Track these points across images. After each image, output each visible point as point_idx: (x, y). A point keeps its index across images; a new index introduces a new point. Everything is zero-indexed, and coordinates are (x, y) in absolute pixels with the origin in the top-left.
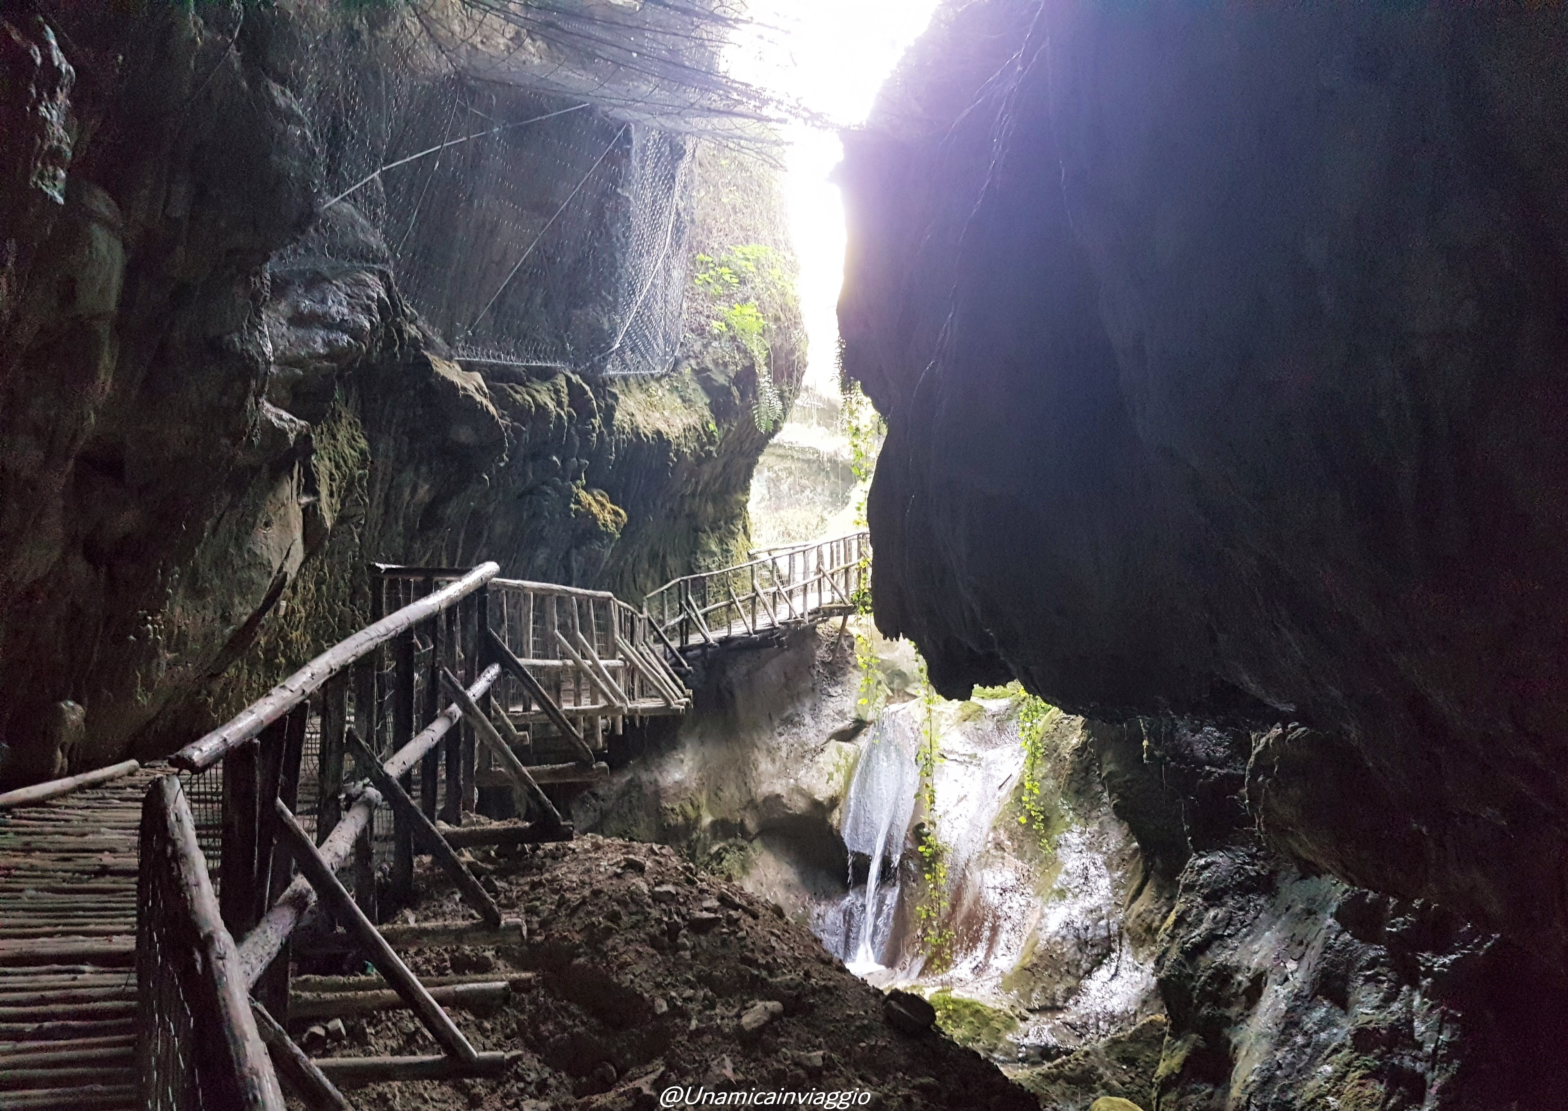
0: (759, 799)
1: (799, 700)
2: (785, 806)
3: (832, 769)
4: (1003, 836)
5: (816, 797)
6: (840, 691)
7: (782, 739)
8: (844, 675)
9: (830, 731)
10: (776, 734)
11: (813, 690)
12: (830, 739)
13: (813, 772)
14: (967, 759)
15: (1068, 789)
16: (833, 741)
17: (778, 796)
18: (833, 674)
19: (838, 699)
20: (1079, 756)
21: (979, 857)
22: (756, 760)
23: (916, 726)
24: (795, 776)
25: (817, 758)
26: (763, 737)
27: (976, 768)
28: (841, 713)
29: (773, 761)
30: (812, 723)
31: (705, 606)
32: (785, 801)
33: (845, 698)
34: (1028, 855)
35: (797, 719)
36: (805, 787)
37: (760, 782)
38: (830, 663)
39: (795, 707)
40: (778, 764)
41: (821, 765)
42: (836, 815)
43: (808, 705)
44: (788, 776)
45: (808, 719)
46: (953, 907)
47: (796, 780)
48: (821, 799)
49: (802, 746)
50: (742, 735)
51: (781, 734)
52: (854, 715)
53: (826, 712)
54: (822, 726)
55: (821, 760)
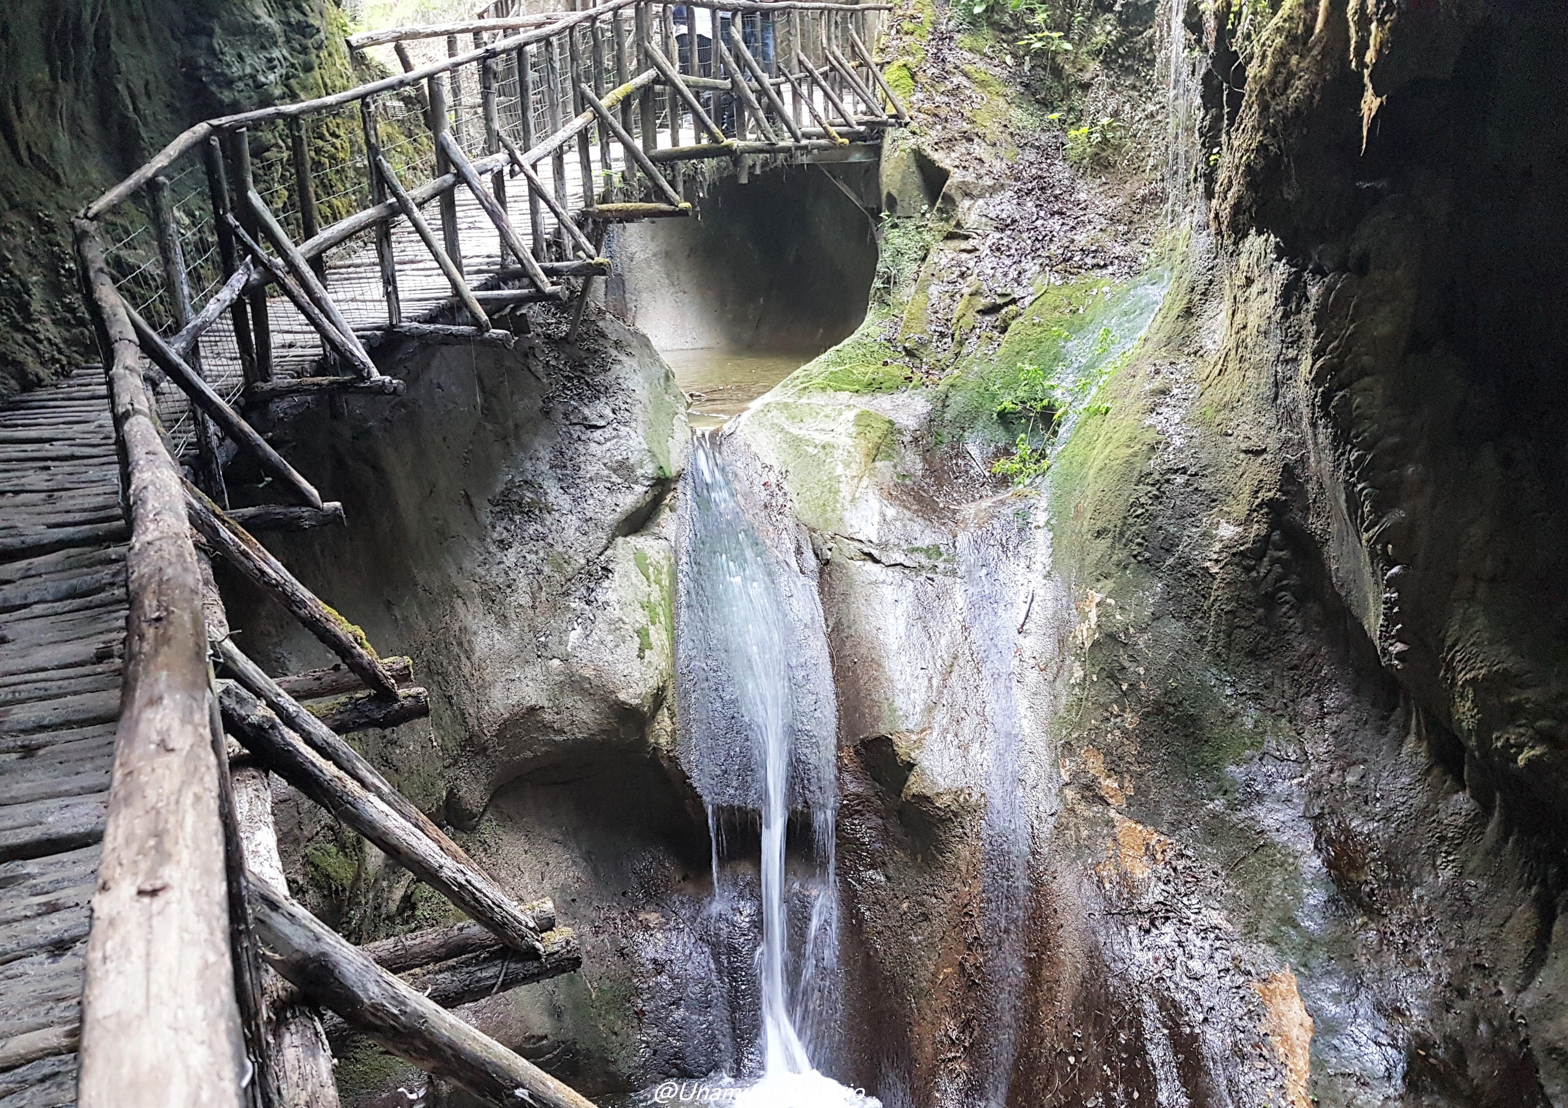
0: (489, 731)
1: (524, 448)
2: (548, 727)
3: (640, 617)
4: (1095, 765)
5: (622, 696)
6: (608, 412)
7: (511, 557)
8: (605, 370)
9: (610, 518)
10: (493, 548)
11: (547, 413)
12: (614, 537)
13: (601, 630)
14: (923, 559)
15: (1228, 646)
16: (620, 540)
17: (532, 710)
18: (579, 367)
19: (608, 432)
20: (1248, 570)
21: (1059, 829)
22: (464, 630)
23: (772, 478)
24: (559, 650)
25: (600, 596)
26: (467, 565)
27: (949, 581)
28: (623, 468)
29: (503, 621)
30: (565, 502)
31: (310, 233)
32: (547, 717)
33: (623, 430)
34: (1168, 815)
35: (529, 496)
36: (588, 673)
37: (485, 686)
38: (564, 339)
39: (517, 465)
40: (515, 627)
41: (615, 612)
42: (664, 723)
43: (545, 454)
44: (542, 652)
45: (554, 493)
46: (1034, 967)
47: (565, 660)
48: (635, 702)
49: (559, 569)
50: (421, 577)
51: (504, 545)
52: (649, 469)
53: (592, 469)
54: (591, 508)
55: (611, 597)
